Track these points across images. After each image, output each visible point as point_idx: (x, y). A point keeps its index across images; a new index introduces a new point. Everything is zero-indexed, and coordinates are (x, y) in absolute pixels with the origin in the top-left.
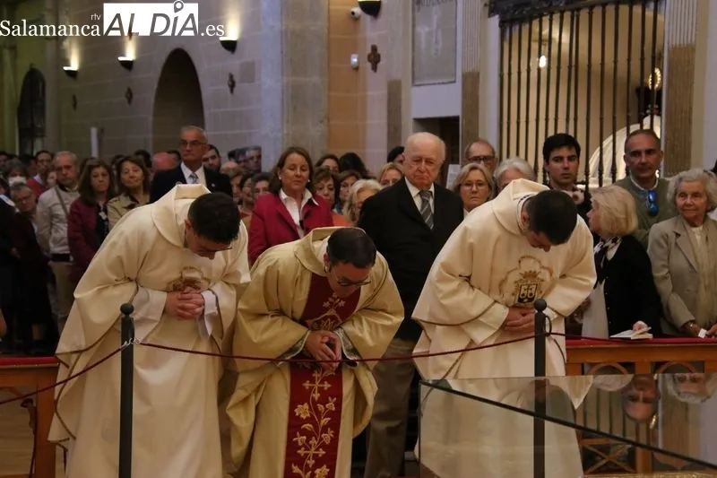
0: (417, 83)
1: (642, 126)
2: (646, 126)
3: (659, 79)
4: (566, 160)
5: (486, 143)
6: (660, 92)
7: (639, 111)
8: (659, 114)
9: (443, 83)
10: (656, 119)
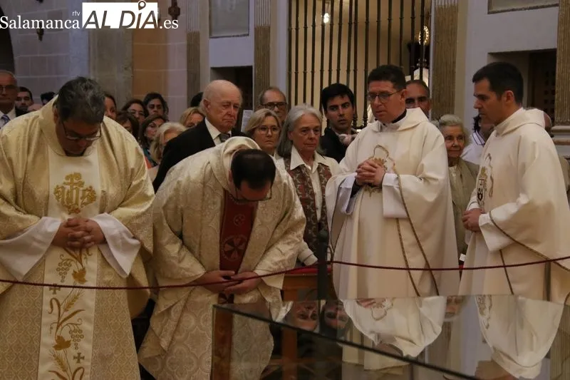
0: (214, 35)
1: (412, 77)
2: (417, 77)
3: (427, 36)
4: (340, 107)
5: (277, 90)
6: (428, 47)
7: (411, 64)
8: (428, 68)
9: (238, 36)
10: (425, 71)
